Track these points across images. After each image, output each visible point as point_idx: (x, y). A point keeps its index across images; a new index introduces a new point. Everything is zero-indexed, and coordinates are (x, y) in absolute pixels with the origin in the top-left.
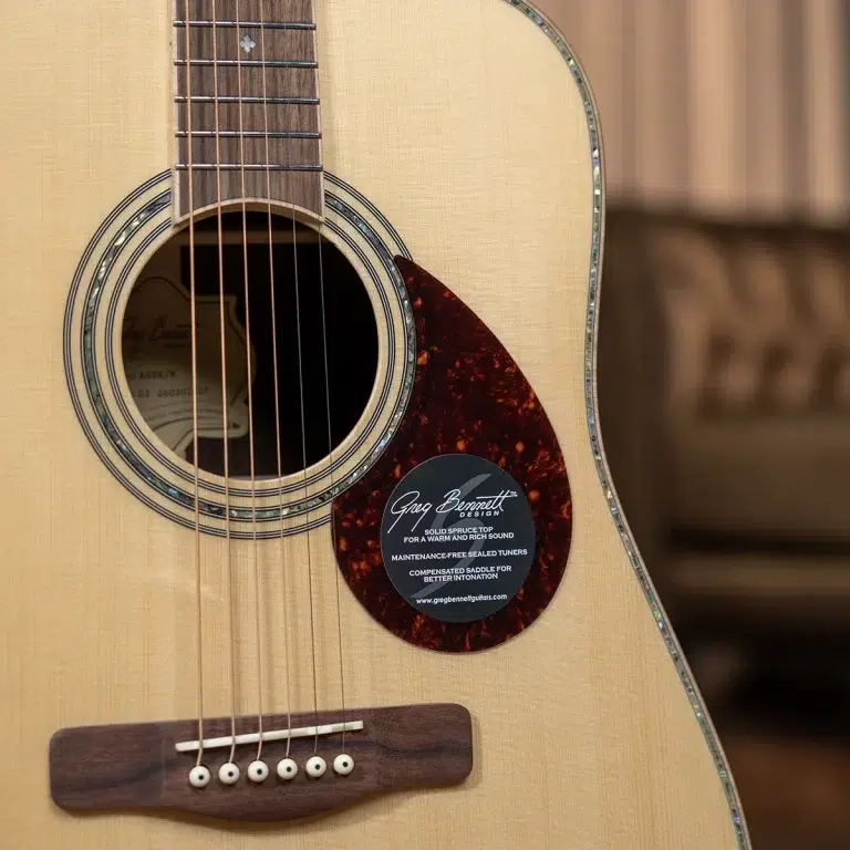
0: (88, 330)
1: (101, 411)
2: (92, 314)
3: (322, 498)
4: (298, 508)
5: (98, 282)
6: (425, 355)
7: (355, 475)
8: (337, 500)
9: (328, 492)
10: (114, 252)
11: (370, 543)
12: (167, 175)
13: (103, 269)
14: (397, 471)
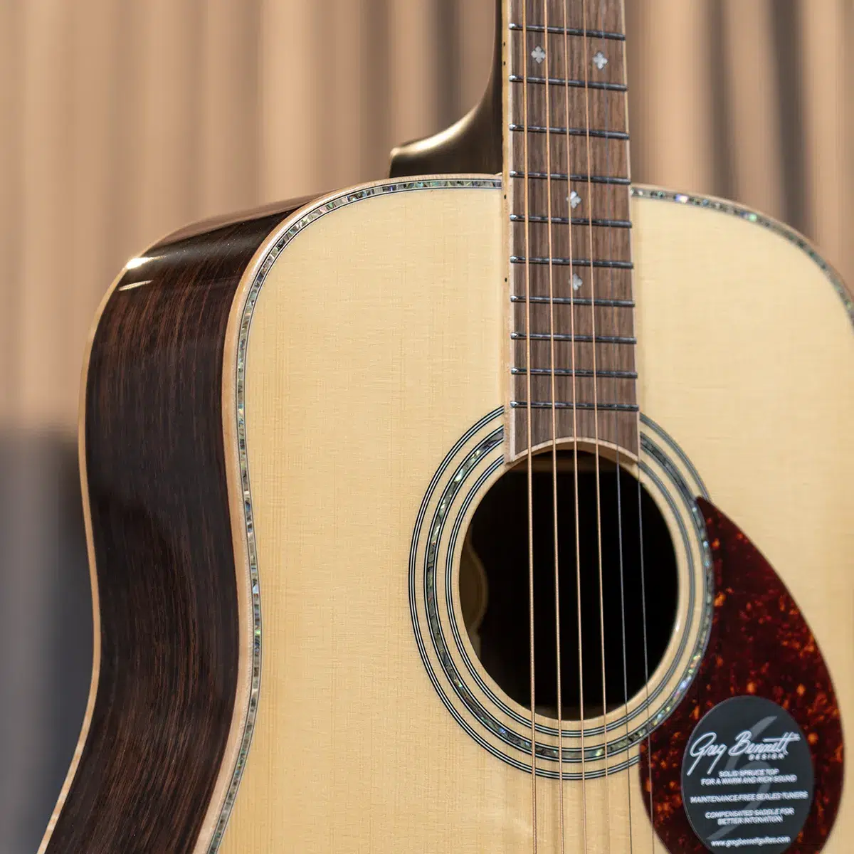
0: (430, 568)
1: (441, 649)
2: (434, 552)
3: (631, 739)
4: (612, 749)
5: (439, 519)
6: (721, 597)
7: (660, 716)
8: (644, 742)
9: (636, 734)
10: (454, 487)
11: (672, 784)
12: (500, 411)
13: (443, 507)
14: (696, 712)
